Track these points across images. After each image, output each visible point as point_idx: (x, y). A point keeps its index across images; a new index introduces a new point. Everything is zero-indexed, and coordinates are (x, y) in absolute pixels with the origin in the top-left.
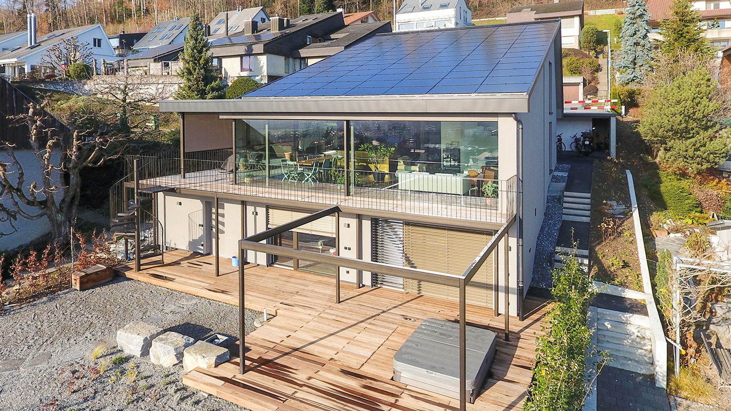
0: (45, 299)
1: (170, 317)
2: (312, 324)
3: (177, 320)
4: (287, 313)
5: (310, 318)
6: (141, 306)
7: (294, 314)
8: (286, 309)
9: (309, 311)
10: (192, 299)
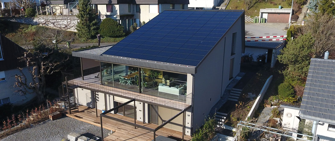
0: (42, 123)
1: (82, 131)
2: (125, 135)
3: (84, 132)
4: (118, 131)
5: (125, 133)
6: (73, 127)
7: (120, 132)
8: (118, 130)
9: (125, 131)
10: (89, 125)
